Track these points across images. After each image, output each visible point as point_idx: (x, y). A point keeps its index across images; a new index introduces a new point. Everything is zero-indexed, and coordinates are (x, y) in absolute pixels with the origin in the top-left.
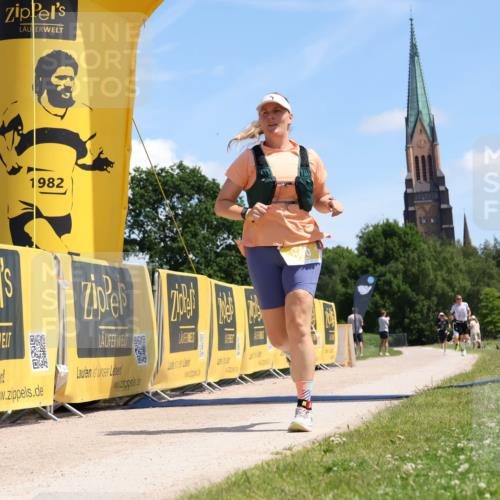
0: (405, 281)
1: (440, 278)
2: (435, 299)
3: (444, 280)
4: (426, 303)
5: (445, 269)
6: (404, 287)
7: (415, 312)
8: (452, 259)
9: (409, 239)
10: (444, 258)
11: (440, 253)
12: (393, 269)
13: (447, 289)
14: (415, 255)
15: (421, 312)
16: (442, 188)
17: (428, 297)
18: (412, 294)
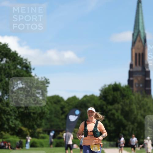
0: (121, 114)
1: (139, 114)
2: (136, 124)
3: (142, 115)
4: (131, 126)
5: (143, 109)
6: (121, 117)
7: (125, 130)
8: (147, 104)
9: (125, 93)
10: (143, 104)
11: (141, 101)
14: (128, 101)
15: (129, 130)
16: (147, 70)
17: (133, 123)
18: (124, 121)
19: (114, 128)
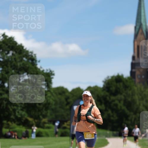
1: (142, 104)
2: (138, 115)
4: (134, 116)
5: (145, 100)
6: (124, 108)
7: (128, 120)
10: (145, 95)
11: (143, 92)
12: (119, 98)
15: (131, 120)
17: (135, 113)
18: (127, 111)
19: (116, 118)
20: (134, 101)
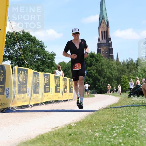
0: (97, 72)
1: (108, 72)
2: (106, 79)
3: (109, 72)
4: (103, 80)
5: (110, 69)
6: (96, 74)
7: (100, 83)
8: (112, 65)
9: (98, 58)
10: (110, 65)
11: (108, 63)
12: (93, 68)
13: (110, 75)
14: (100, 64)
15: (102, 82)
16: (110, 42)
17: (104, 78)
18: (99, 77)
20: (103, 70)
